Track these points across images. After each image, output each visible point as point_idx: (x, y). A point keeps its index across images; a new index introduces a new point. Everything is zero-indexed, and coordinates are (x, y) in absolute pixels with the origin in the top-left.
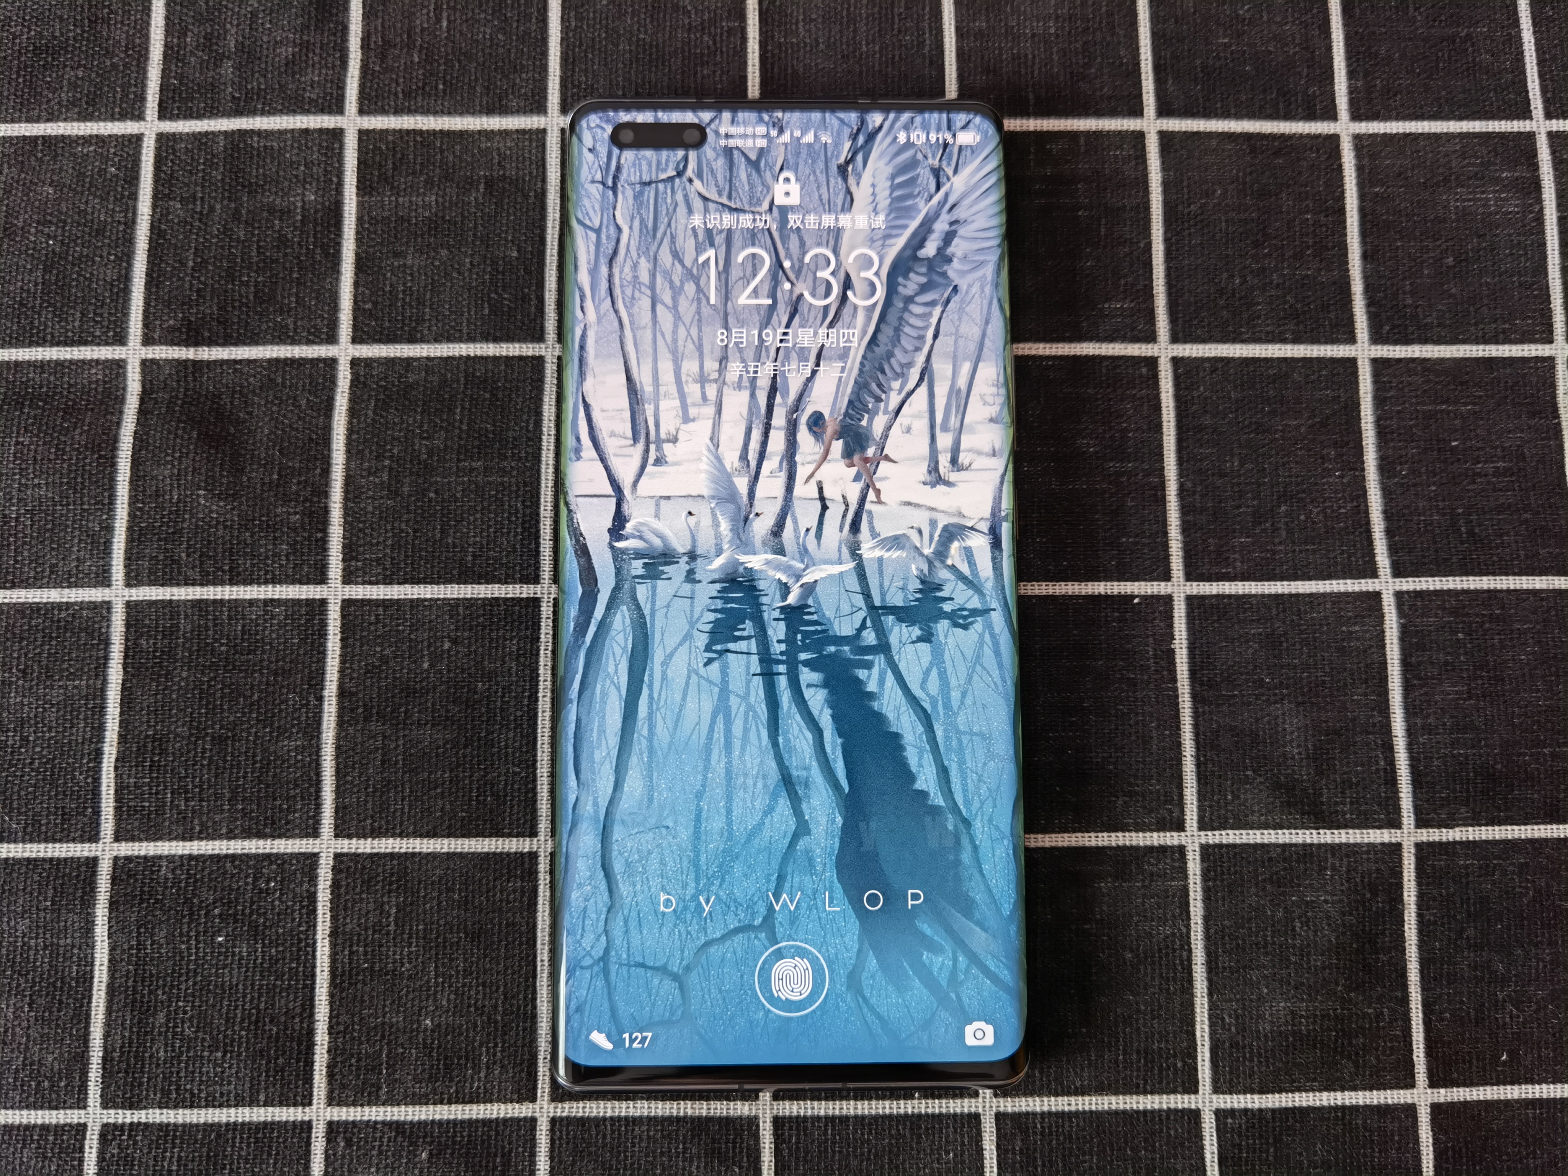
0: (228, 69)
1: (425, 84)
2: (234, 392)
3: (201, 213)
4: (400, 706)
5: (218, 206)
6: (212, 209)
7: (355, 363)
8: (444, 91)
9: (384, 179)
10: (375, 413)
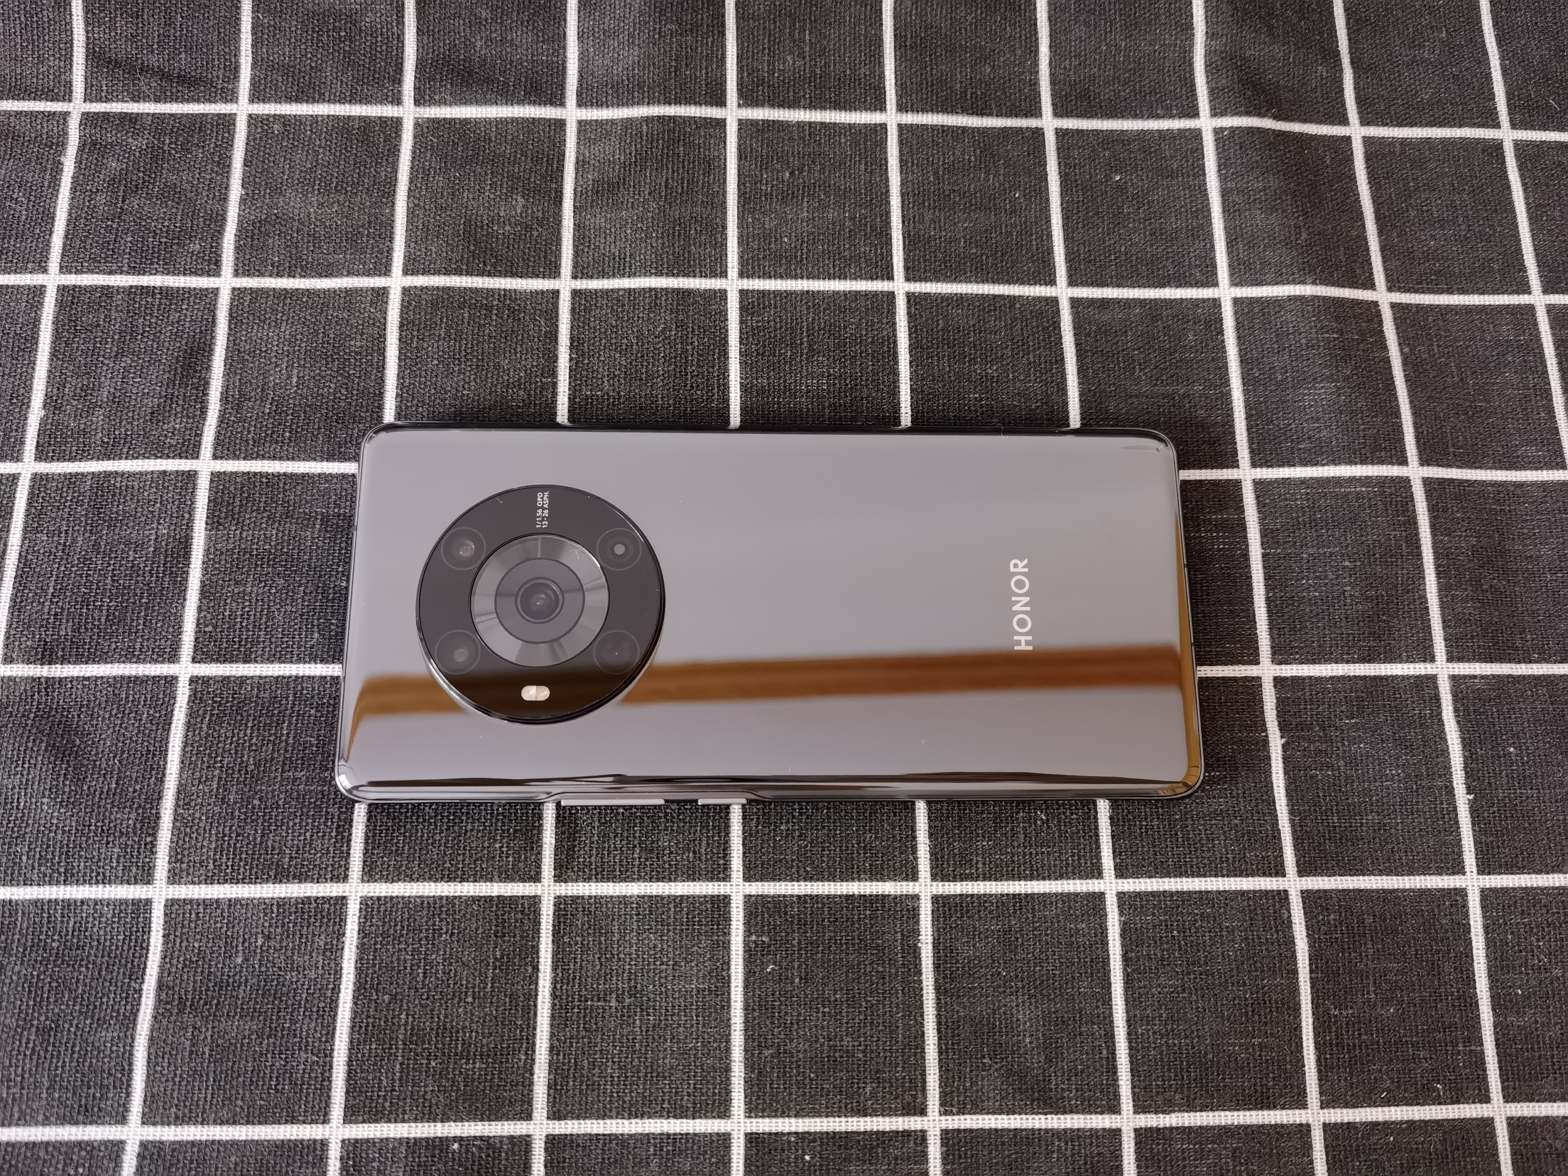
0: (98, 417)
1: (273, 432)
2: (82, 706)
3: (65, 545)
4: (213, 998)
5: (80, 539)
6: (74, 540)
7: (194, 680)
8: (290, 438)
9: (230, 514)
10: (209, 727)
